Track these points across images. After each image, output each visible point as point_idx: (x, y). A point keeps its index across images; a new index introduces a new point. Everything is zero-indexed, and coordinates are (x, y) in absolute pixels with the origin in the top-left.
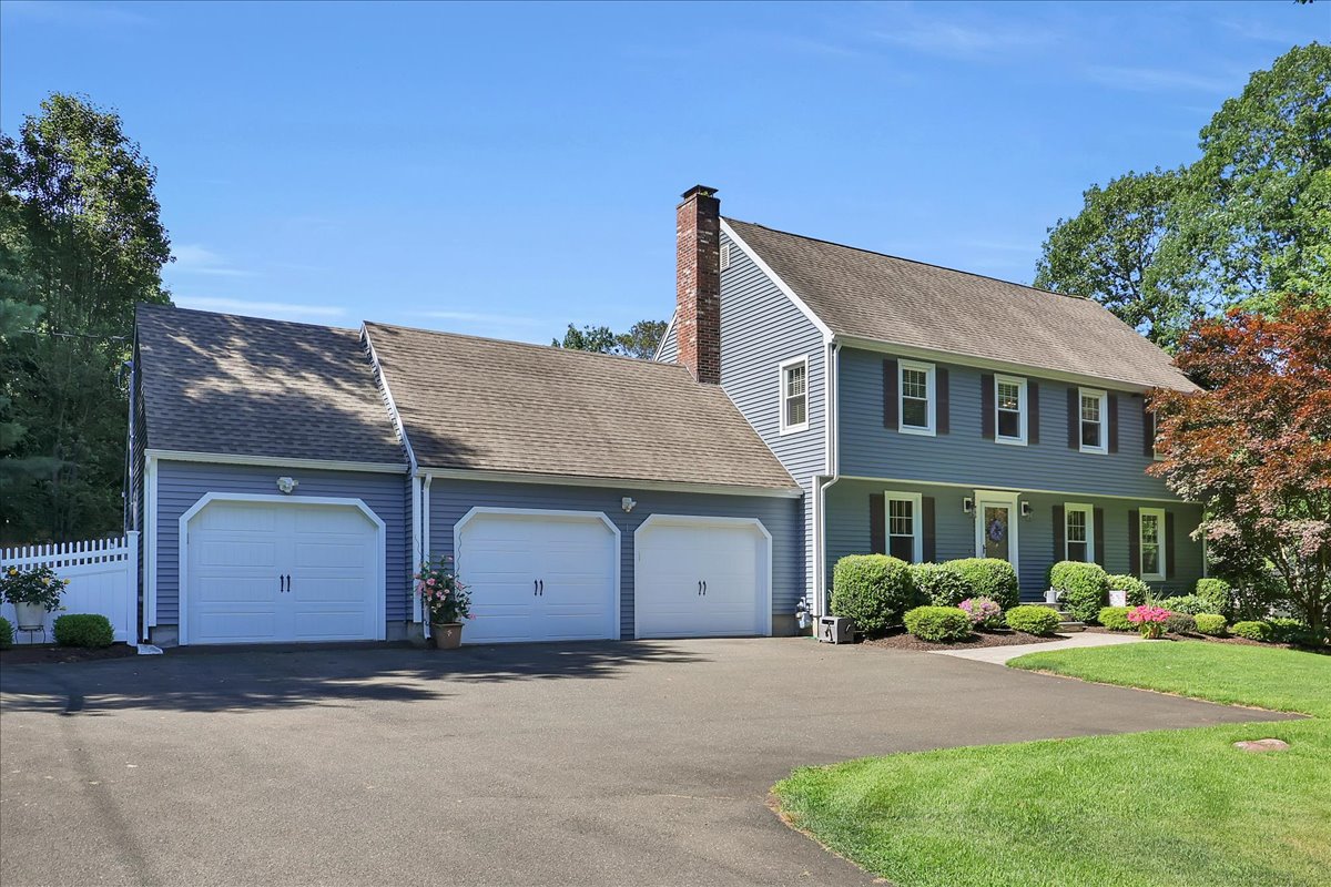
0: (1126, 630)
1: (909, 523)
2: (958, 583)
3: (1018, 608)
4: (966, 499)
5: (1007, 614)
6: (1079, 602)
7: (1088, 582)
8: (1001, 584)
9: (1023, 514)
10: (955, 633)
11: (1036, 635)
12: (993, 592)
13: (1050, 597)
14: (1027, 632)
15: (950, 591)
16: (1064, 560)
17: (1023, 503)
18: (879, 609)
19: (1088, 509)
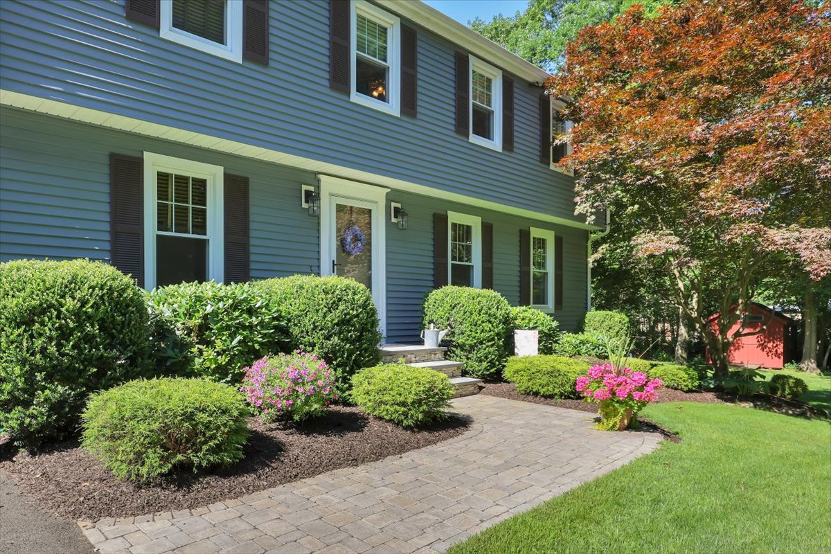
0: (551, 397)
1: (201, 215)
2: (255, 321)
3: (375, 369)
4: (304, 187)
5: (355, 379)
6: (472, 347)
7: (486, 318)
8: (344, 322)
9: (394, 220)
10: (200, 458)
11: (407, 428)
12: (328, 338)
13: (431, 338)
14: (390, 421)
15: (232, 336)
16: (446, 284)
17: (393, 205)
18: (31, 387)
19: (475, 222)
